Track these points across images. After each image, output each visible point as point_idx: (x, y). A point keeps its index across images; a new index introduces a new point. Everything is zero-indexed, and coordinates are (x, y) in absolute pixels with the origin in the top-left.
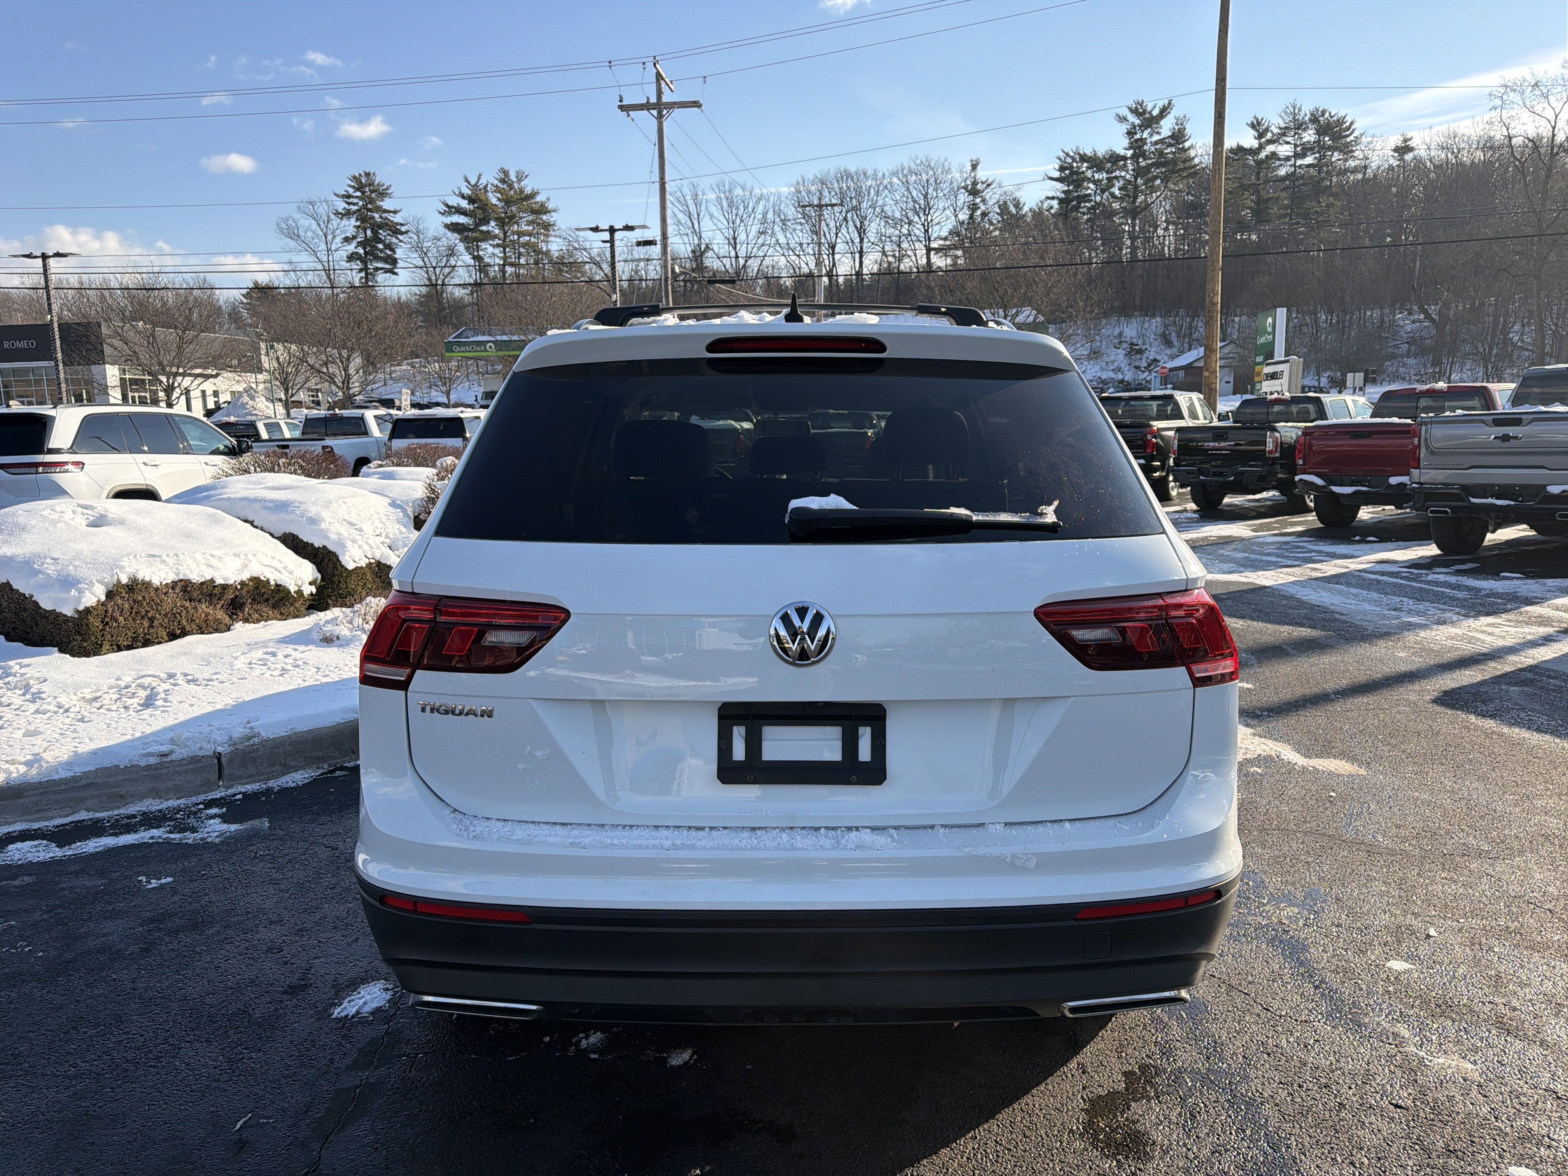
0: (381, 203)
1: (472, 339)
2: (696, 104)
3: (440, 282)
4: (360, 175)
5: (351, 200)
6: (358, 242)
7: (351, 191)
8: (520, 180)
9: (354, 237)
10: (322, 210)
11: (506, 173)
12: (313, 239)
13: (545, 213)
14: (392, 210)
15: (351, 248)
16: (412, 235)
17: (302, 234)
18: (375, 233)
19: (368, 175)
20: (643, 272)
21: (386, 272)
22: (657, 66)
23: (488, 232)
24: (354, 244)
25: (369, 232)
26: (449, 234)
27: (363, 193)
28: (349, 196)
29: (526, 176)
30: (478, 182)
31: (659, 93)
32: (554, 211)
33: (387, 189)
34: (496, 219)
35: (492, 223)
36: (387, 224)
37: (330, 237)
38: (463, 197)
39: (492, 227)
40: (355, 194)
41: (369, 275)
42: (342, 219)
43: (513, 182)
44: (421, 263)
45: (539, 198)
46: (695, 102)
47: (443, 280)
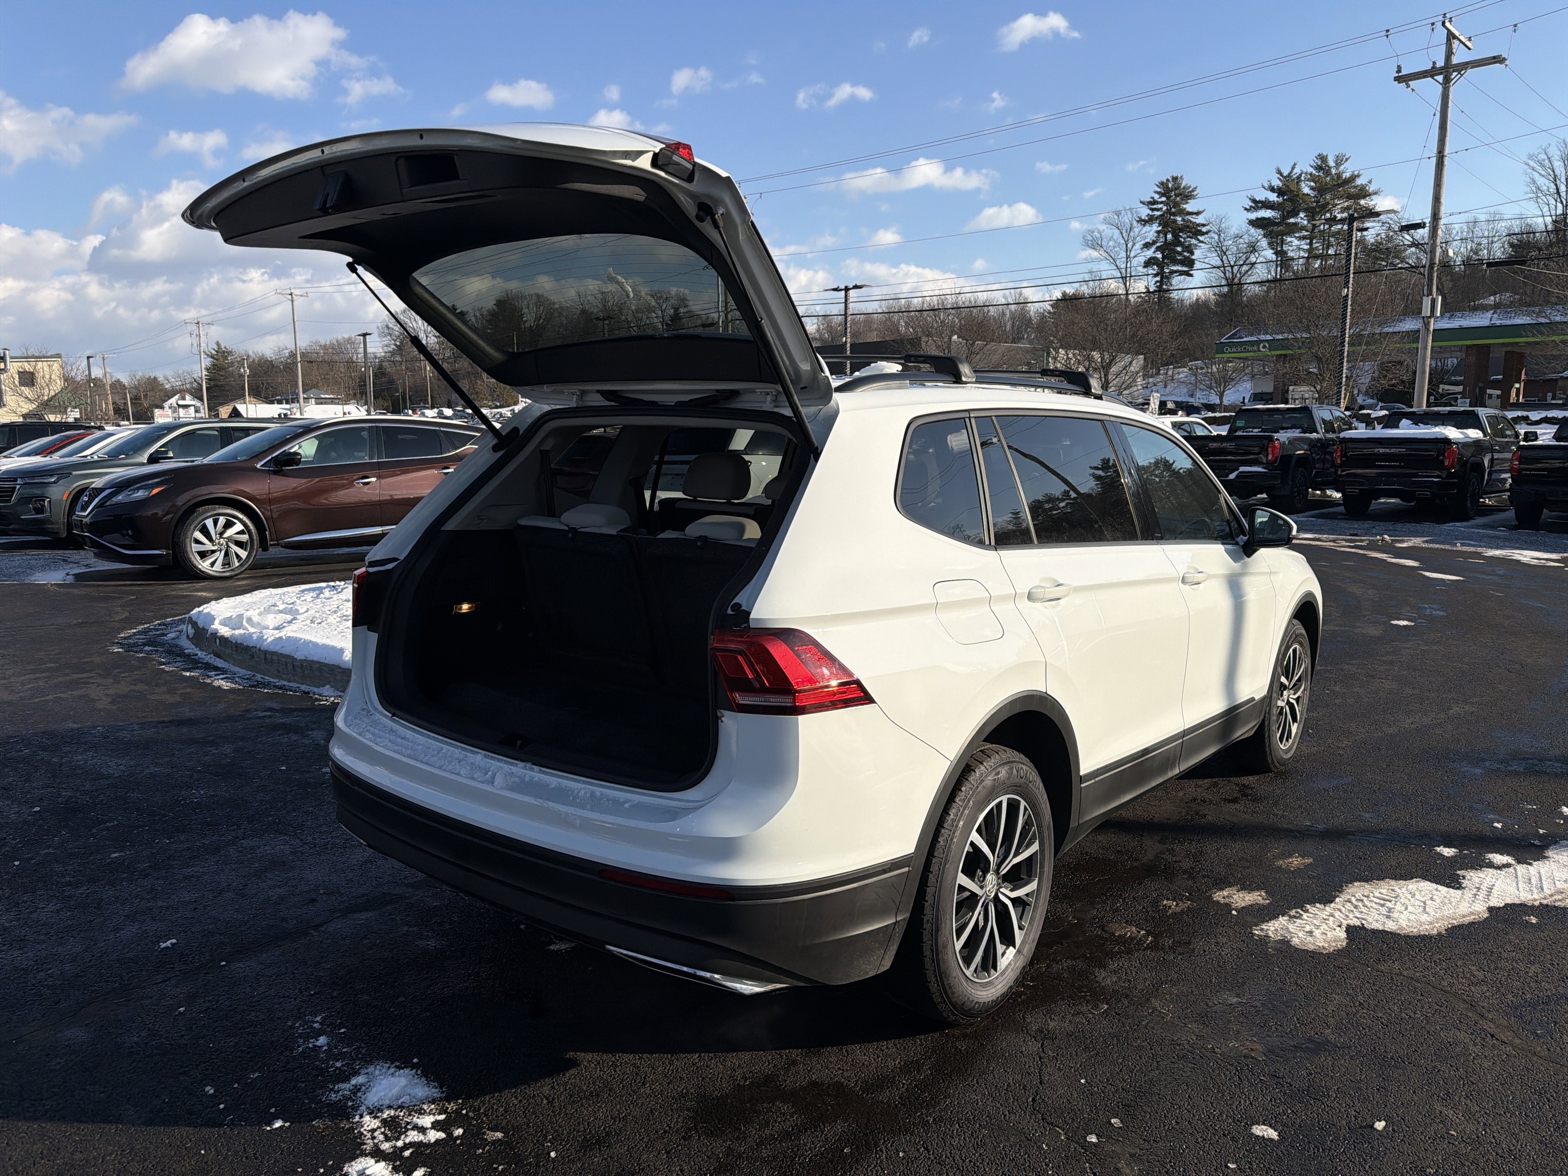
0: (1184, 206)
1: (1245, 339)
2: (1497, 60)
3: (1236, 281)
4: (1168, 180)
5: (1155, 206)
6: (1158, 247)
7: (1156, 197)
8: (1338, 164)
9: (1154, 242)
10: (1126, 219)
11: (1323, 158)
12: (1114, 247)
13: (1364, 197)
14: (1195, 211)
15: (1150, 253)
16: (1212, 235)
17: (1104, 244)
18: (1176, 236)
19: (1175, 179)
20: (1485, 252)
21: (1181, 275)
22: (1448, 24)
23: (1295, 224)
24: (1153, 249)
25: (1169, 236)
26: (1253, 230)
27: (1168, 198)
28: (1154, 202)
29: (1347, 160)
30: (1291, 172)
31: (1449, 53)
32: (1375, 193)
33: (1193, 191)
34: (1306, 210)
35: (1302, 215)
36: (1188, 227)
37: (1130, 245)
38: (1272, 189)
39: (1301, 219)
40: (1160, 200)
41: (1164, 278)
42: (1144, 225)
43: (1330, 168)
44: (1219, 263)
45: (1359, 182)
46: (1494, 58)
47: (1240, 279)
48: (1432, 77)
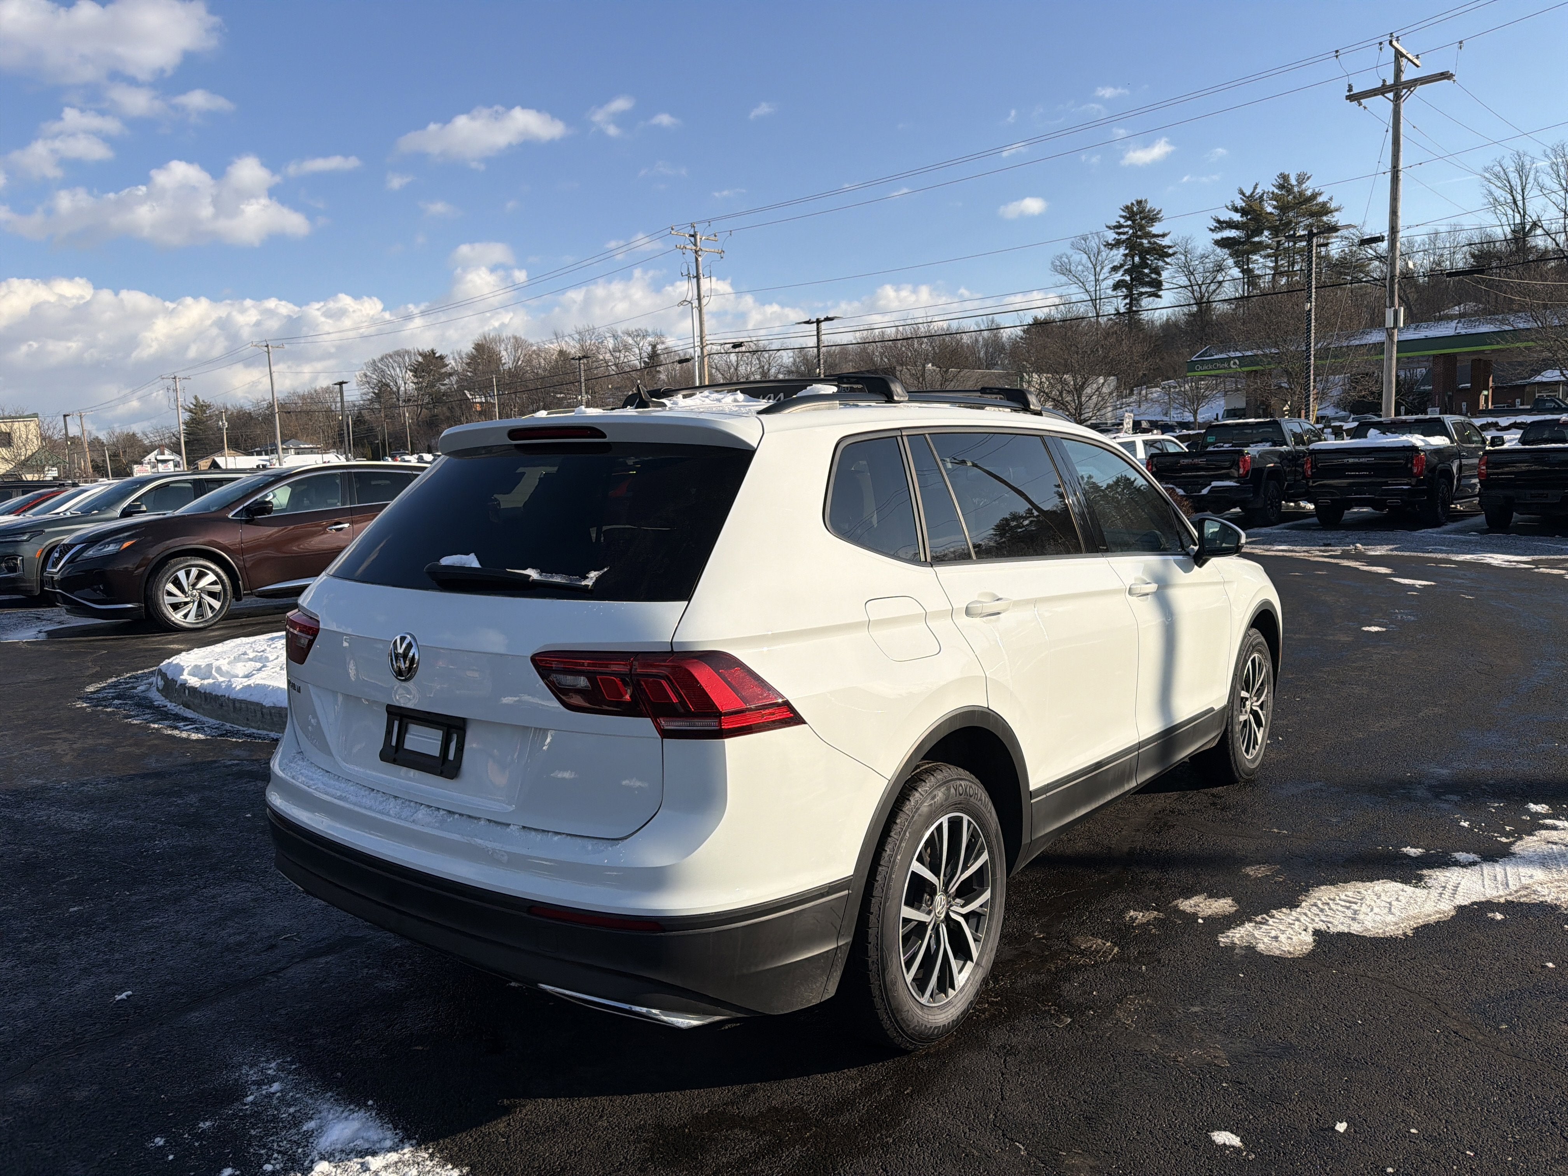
0: (1150, 229)
1: (1215, 357)
2: (1445, 76)
3: (1205, 300)
4: (1132, 204)
5: (1121, 230)
6: (1126, 270)
7: (1122, 221)
8: (1300, 182)
9: (1122, 266)
10: (1093, 243)
11: (1285, 177)
12: (1083, 272)
13: (1326, 214)
14: (1161, 233)
15: (1118, 276)
16: (1180, 256)
17: (1073, 269)
18: (1143, 259)
19: (1139, 203)
20: (1448, 263)
21: (1150, 296)
22: (1395, 43)
23: (1260, 243)
24: (1121, 272)
25: (1137, 259)
26: (1218, 250)
27: (1134, 221)
28: (1120, 226)
29: (1308, 178)
30: (1253, 192)
31: (1398, 71)
32: (1337, 210)
33: (1158, 214)
34: (1269, 229)
35: (1266, 233)
36: (1154, 249)
37: (1098, 269)
38: (1236, 210)
39: (1265, 237)
40: (1125, 224)
41: (1133, 300)
42: (1111, 249)
43: (1293, 186)
44: (1187, 283)
45: (1320, 199)
46: (1442, 74)
47: (1209, 297)
48: (1383, 94)
